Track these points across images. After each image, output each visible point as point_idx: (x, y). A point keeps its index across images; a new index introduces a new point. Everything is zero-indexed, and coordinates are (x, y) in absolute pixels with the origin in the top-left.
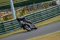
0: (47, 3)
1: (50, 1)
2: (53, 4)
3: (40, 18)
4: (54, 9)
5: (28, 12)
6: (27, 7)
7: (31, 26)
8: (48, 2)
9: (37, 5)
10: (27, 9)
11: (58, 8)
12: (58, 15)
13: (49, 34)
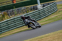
0: (28, 8)
1: (31, 6)
2: (34, 8)
3: (20, 23)
4: (35, 13)
5: (8, 17)
6: (7, 12)
7: (36, 24)
8: (29, 6)
9: (18, 10)
10: (8, 14)
11: (39, 13)
12: (40, 20)
13: (30, 39)
